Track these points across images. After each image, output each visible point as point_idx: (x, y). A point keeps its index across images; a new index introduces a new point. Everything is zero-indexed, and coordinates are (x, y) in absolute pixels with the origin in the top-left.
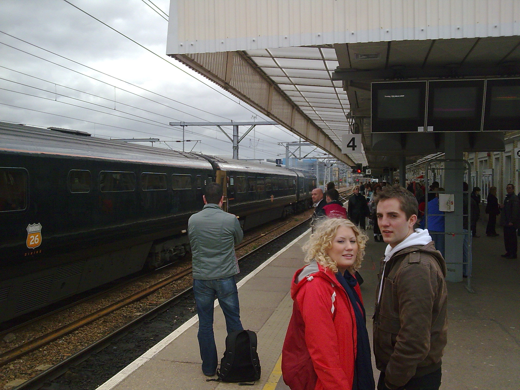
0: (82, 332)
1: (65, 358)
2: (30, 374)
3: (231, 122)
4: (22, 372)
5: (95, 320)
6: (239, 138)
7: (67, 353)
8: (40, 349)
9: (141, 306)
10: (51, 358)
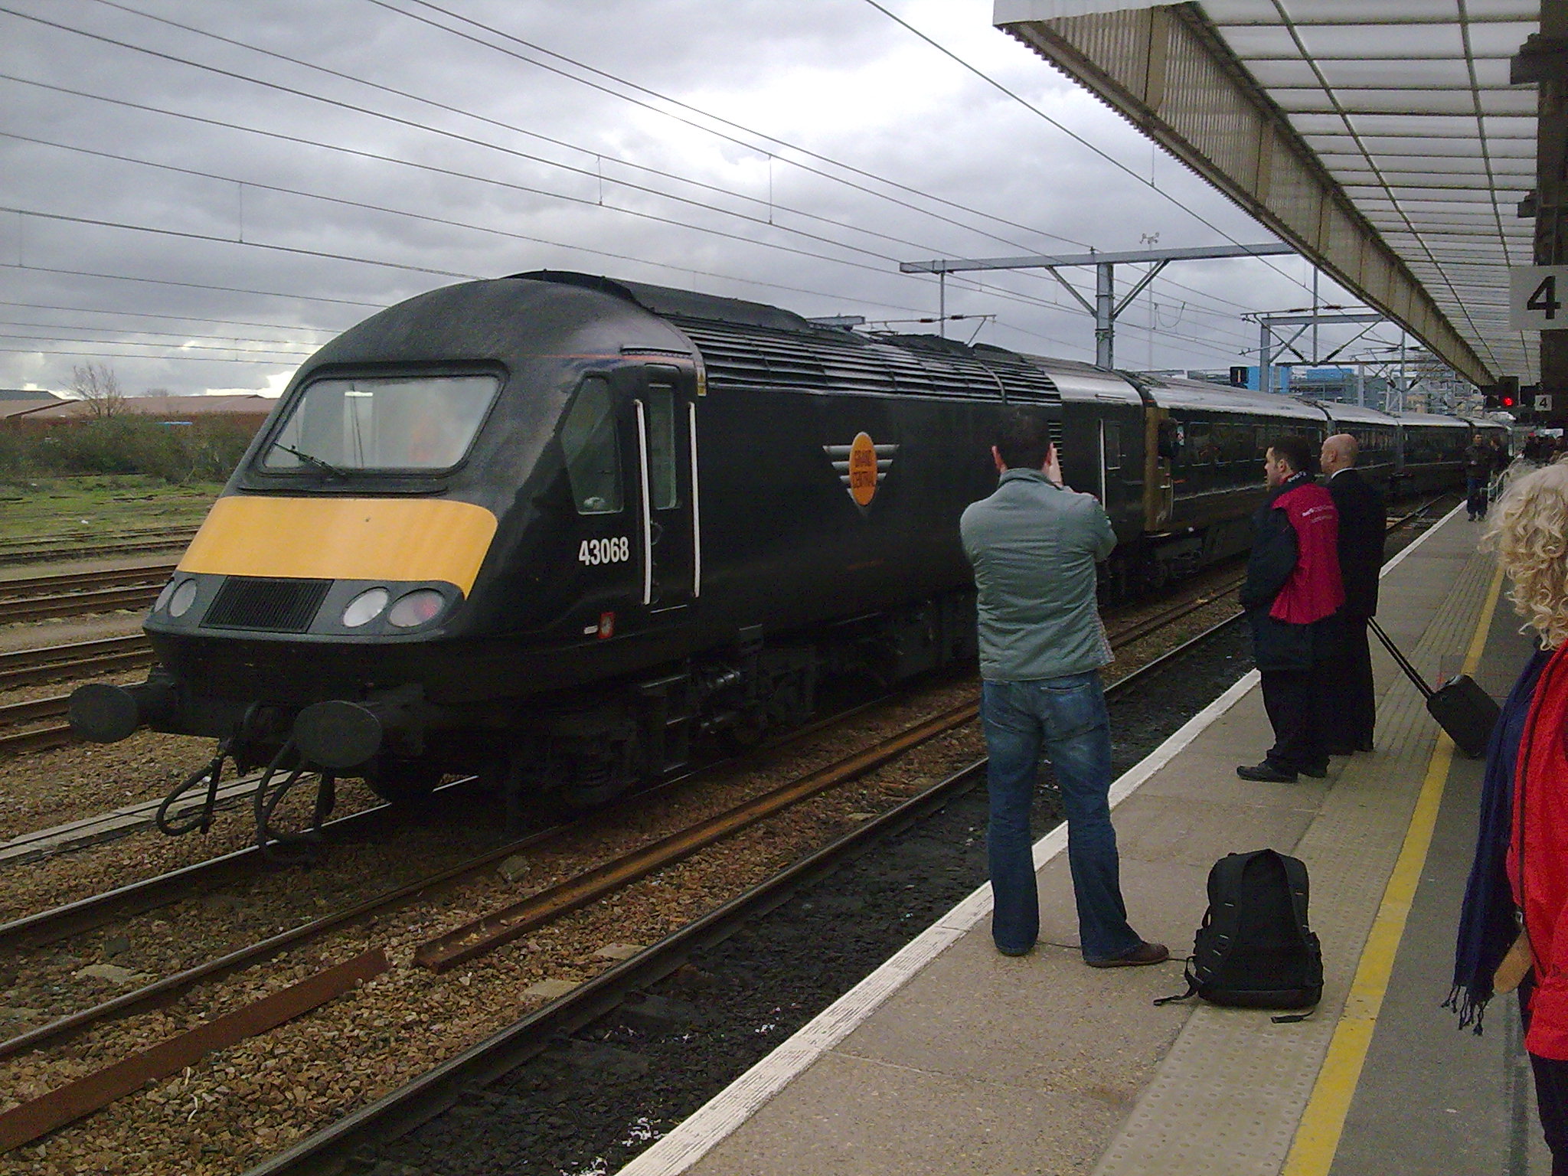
0: (711, 860)
1: (672, 928)
2: (583, 968)
3: (1090, 253)
4: (560, 960)
5: (742, 827)
6: (1116, 304)
7: (676, 914)
8: (604, 902)
9: (862, 794)
10: (635, 927)
